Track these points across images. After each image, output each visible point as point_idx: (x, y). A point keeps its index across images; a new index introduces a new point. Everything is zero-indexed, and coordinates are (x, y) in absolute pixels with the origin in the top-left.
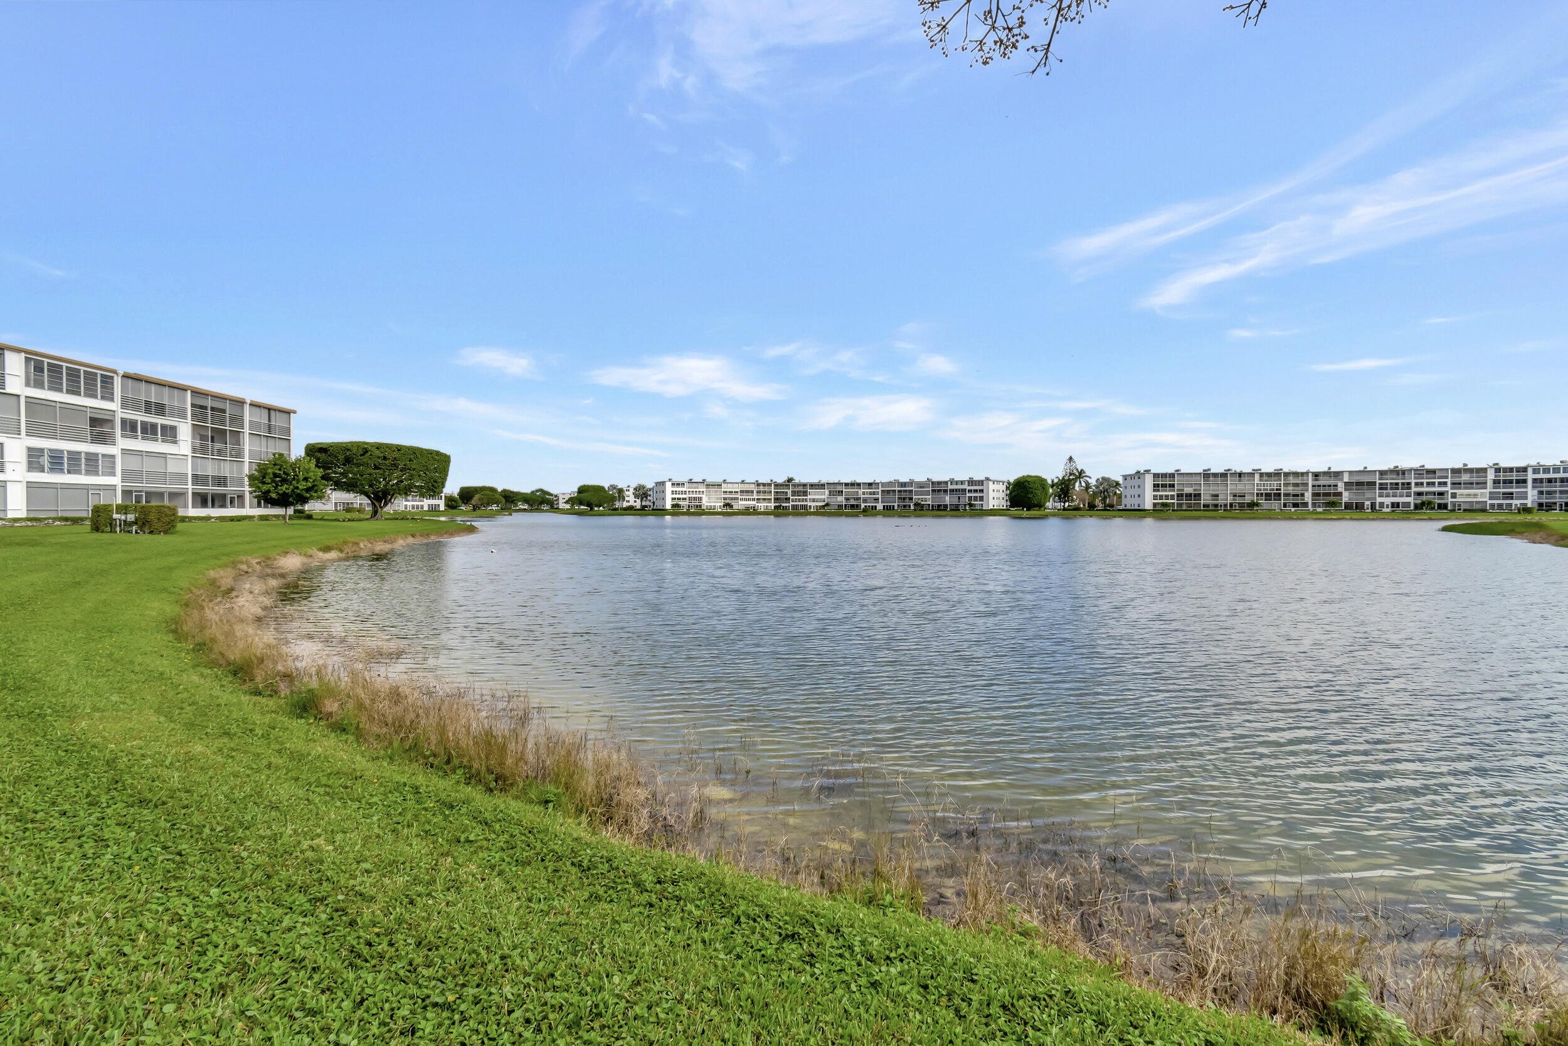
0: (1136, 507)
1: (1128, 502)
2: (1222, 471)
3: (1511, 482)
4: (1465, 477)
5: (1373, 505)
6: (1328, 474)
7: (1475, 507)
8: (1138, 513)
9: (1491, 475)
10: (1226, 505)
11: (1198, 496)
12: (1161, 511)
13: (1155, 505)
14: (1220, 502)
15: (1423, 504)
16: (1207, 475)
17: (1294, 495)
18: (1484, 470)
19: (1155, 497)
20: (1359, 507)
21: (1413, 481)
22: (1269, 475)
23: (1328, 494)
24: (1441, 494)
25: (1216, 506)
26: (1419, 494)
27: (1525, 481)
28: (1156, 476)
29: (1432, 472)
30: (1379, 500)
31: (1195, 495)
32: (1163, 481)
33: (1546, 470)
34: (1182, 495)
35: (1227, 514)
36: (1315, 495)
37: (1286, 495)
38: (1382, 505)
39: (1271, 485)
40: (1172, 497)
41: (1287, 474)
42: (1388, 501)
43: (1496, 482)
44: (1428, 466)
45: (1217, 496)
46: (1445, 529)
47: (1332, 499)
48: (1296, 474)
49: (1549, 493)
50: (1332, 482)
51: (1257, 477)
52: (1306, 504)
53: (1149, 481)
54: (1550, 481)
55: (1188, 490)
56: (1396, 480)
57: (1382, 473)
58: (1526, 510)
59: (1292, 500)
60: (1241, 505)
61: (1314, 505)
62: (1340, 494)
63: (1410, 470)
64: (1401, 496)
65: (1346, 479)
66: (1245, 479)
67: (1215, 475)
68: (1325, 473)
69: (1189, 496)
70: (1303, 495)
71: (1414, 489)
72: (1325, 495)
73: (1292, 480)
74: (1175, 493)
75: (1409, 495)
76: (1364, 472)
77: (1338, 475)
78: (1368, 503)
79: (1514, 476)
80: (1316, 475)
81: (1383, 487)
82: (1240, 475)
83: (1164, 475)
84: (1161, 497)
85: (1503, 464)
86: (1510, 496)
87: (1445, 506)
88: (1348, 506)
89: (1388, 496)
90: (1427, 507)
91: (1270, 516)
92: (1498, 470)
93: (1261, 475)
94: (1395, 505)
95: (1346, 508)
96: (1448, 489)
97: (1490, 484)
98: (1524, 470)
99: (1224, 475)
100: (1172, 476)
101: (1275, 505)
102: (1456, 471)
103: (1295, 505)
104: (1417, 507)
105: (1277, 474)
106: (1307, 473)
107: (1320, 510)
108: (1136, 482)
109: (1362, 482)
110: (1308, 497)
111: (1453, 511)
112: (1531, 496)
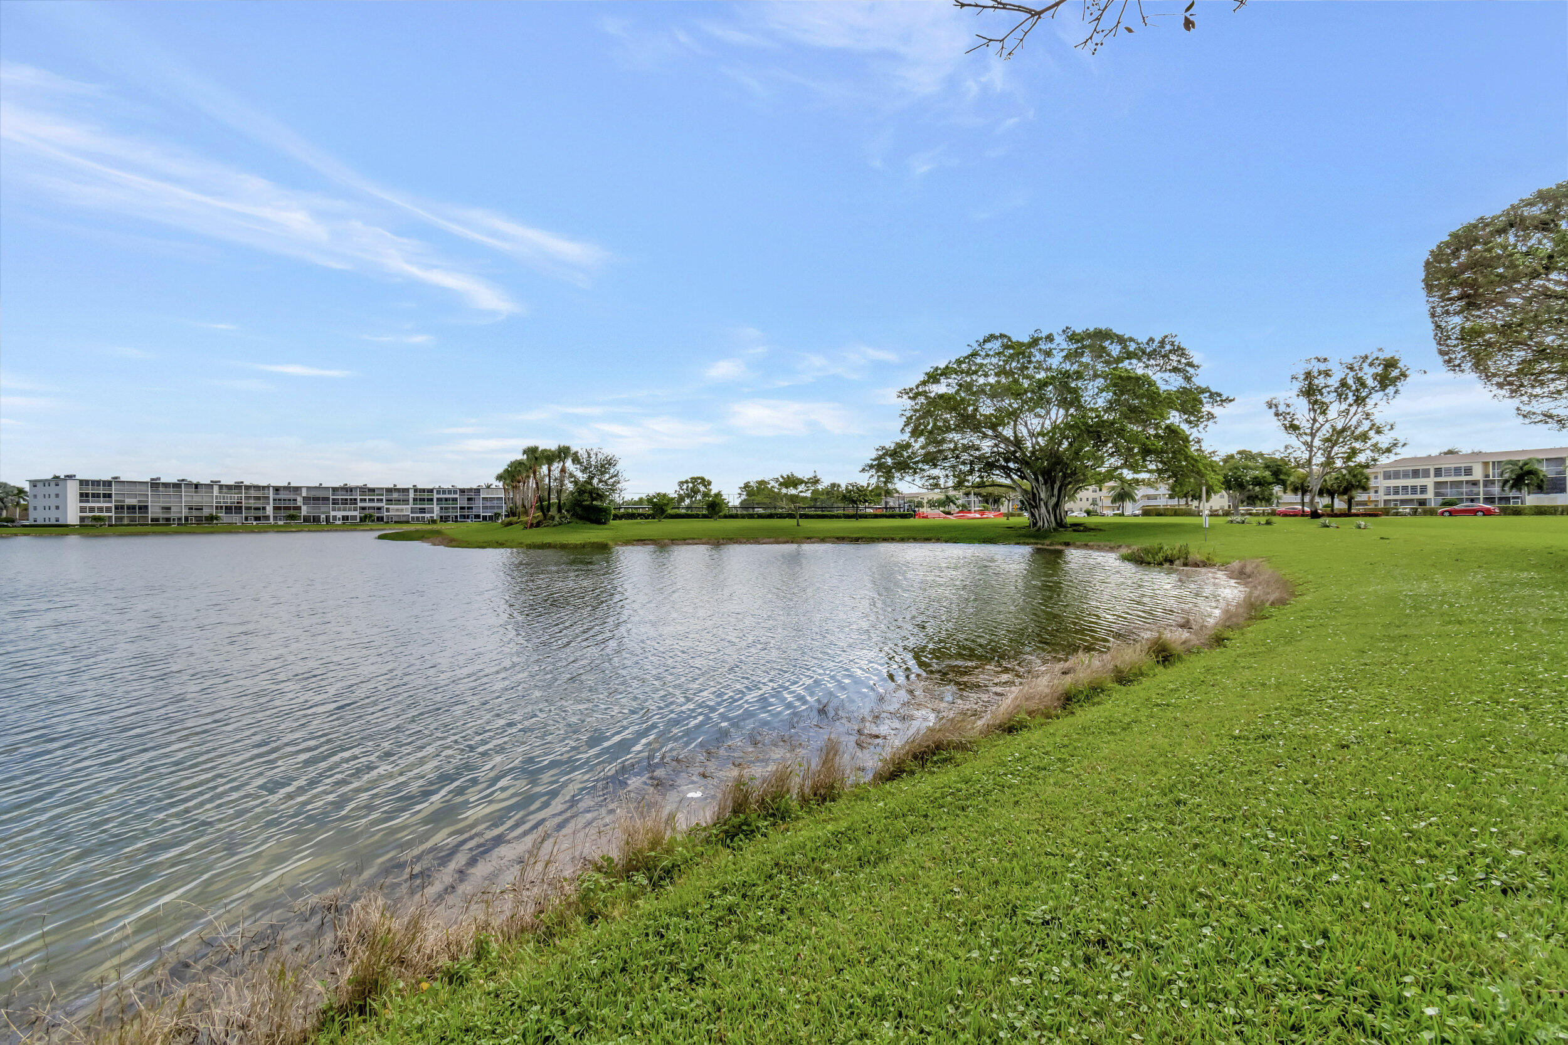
0: (54, 522)
1: (38, 515)
2: (175, 481)
3: (424, 500)
4: (395, 495)
5: (327, 518)
6: (288, 488)
7: (404, 519)
8: (59, 529)
9: (412, 495)
10: (180, 519)
11: (144, 508)
12: (91, 526)
13: (82, 519)
14: (172, 515)
15: (366, 517)
16: (155, 484)
17: (256, 509)
18: (407, 490)
19: (82, 510)
20: (316, 520)
21: (359, 498)
22: (229, 487)
23: (289, 508)
24: (379, 509)
25: (168, 519)
26: (363, 508)
27: (432, 500)
28: (83, 483)
29: (372, 490)
30: (332, 513)
31: (140, 508)
32: (91, 490)
33: (444, 492)
34: (122, 507)
35: (182, 528)
36: (275, 508)
37: (248, 508)
38: (335, 518)
39: (231, 498)
40: (109, 510)
41: (248, 488)
42: (340, 514)
43: (415, 500)
44: (370, 486)
45: (169, 508)
46: (380, 537)
47: (292, 512)
48: (257, 488)
49: (446, 508)
50: (292, 497)
51: (216, 488)
52: (267, 518)
53: (72, 491)
54: (446, 500)
55: (132, 501)
56: (345, 495)
57: (335, 489)
58: (434, 521)
59: (253, 513)
60: (199, 519)
61: (275, 518)
62: (299, 508)
63: (356, 488)
64: (350, 510)
65: (304, 494)
66: (202, 491)
67: (166, 485)
68: (285, 488)
69: (131, 508)
70: (264, 508)
71: (359, 504)
72: (286, 508)
73: (253, 493)
74: (112, 505)
75: (355, 510)
76: (320, 488)
77: (297, 489)
78: (323, 516)
79: (426, 496)
80: (277, 489)
81: (335, 502)
82: (197, 486)
83: (96, 483)
84: (92, 509)
85: (419, 487)
86: (423, 511)
87: (380, 519)
88: (306, 519)
89: (339, 510)
90: (370, 519)
91: (231, 530)
92: (416, 490)
93: (221, 487)
94: (345, 518)
95: (305, 521)
96: (383, 504)
97: (411, 501)
98: (431, 491)
99: (177, 486)
100: (108, 484)
101: (236, 519)
102: (389, 490)
103: (257, 518)
104: (363, 519)
105: (238, 487)
106: (268, 487)
107: (281, 523)
108: (53, 490)
109: (318, 497)
110: (269, 510)
111: (387, 522)
112: (436, 511)
